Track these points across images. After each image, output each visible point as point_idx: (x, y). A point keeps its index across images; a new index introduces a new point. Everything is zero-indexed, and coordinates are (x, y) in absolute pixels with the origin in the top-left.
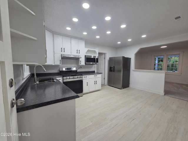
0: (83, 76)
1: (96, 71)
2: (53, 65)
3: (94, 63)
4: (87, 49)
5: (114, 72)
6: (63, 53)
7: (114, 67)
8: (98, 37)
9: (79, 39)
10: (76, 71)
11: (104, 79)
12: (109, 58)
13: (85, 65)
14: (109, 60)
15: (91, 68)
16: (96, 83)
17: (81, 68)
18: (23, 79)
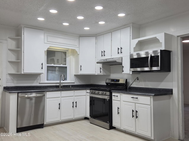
2: (96, 74)
13: (131, 74)
17: (138, 79)
18: (40, 83)
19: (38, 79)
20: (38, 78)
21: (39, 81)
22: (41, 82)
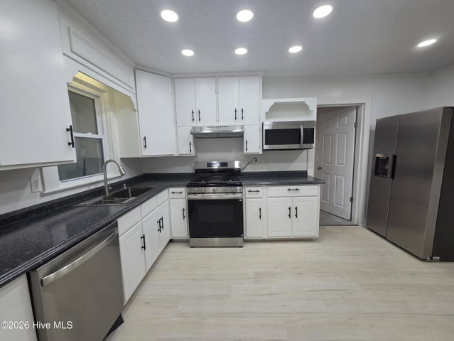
0: (248, 189)
1: (311, 173)
2: (176, 155)
3: (296, 146)
4: (270, 103)
5: (393, 177)
6: (197, 124)
7: (395, 157)
8: (295, 49)
9: (243, 76)
10: (239, 170)
11: (352, 200)
12: (374, 124)
13: (261, 153)
14: (374, 129)
15: (292, 161)
16: (293, 213)
17: (256, 161)
18: (43, 195)
19: (37, 181)
20: (33, 179)
21: (40, 189)
22: (47, 191)
